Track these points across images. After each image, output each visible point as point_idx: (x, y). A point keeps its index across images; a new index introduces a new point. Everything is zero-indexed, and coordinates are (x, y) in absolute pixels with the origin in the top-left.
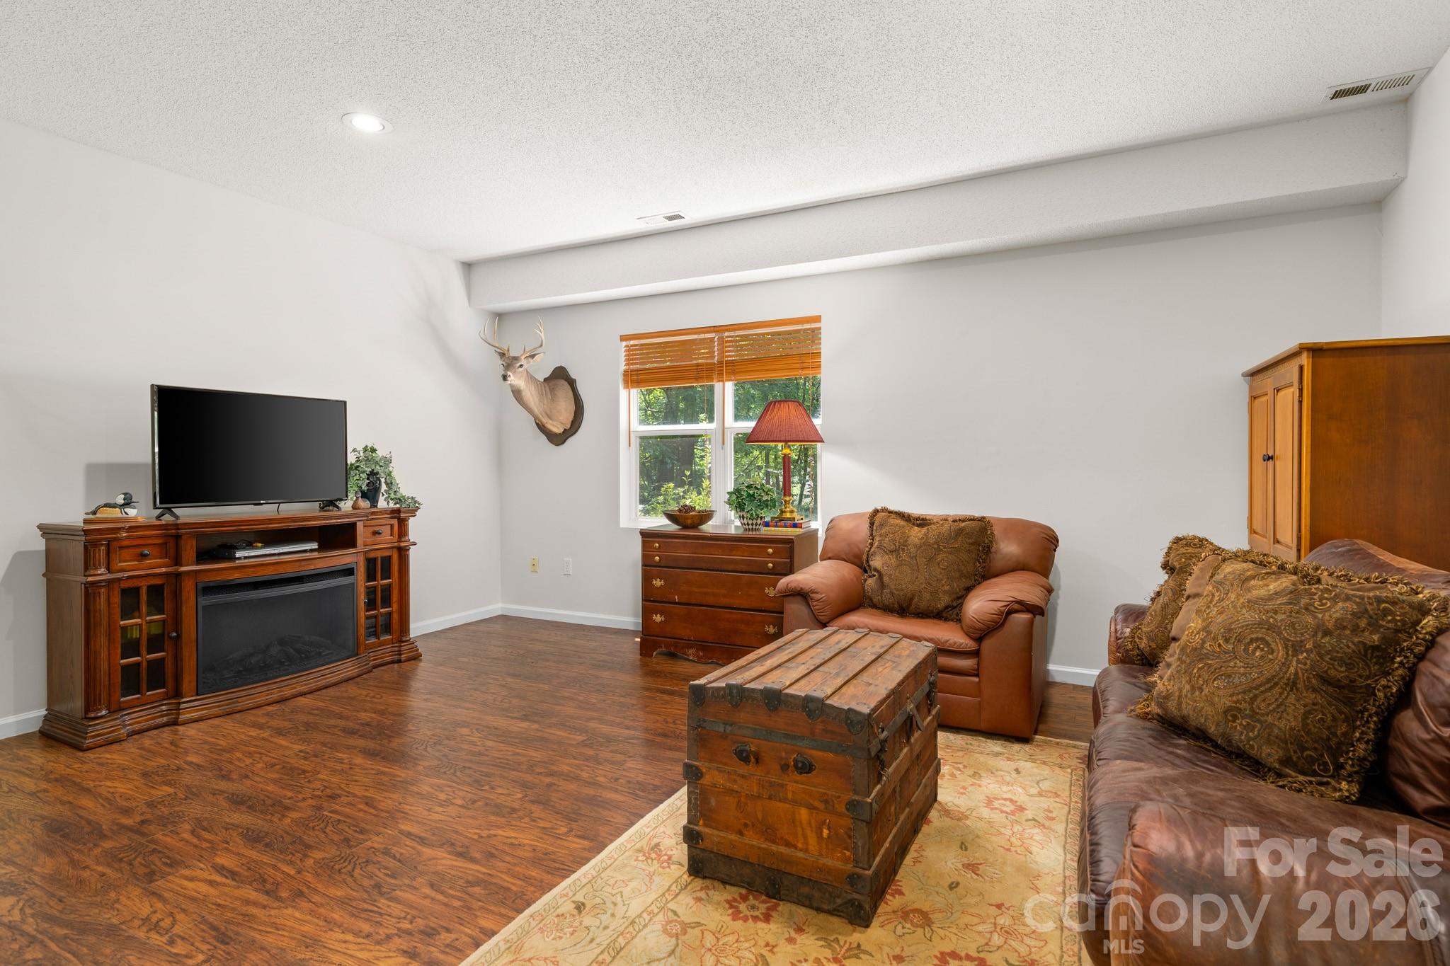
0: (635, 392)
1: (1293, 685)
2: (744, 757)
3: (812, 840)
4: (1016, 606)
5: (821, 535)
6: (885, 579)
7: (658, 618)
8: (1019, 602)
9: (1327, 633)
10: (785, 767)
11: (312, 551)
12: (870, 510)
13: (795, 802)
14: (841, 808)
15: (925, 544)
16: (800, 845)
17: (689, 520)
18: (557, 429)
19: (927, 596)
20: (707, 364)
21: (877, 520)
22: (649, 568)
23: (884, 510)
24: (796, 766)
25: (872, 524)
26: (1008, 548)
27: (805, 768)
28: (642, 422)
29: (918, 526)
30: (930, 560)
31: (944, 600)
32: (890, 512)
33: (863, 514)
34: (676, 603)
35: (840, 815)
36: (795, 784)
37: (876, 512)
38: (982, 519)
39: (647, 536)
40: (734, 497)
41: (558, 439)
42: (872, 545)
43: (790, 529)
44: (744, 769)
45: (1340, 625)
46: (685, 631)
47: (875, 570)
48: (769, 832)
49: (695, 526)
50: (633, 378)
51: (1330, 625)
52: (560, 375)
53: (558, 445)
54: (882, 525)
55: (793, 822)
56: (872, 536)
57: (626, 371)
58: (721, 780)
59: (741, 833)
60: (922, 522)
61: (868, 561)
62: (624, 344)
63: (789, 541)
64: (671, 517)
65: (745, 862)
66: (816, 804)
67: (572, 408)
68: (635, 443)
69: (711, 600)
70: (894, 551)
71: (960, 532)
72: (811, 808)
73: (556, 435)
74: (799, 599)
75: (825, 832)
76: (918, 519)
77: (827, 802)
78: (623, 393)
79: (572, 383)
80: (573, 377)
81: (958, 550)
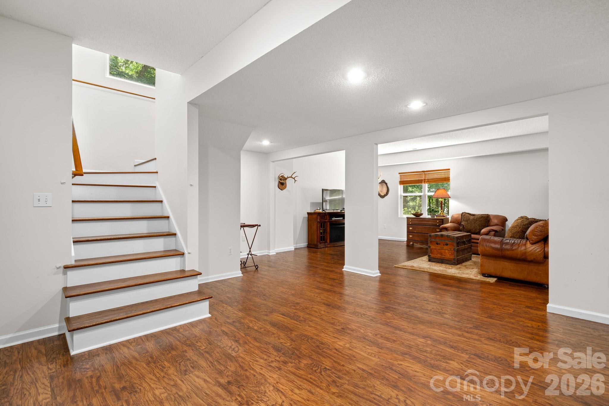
0: (402, 186)
1: (519, 232)
2: (437, 244)
3: (448, 255)
4: (491, 230)
5: (450, 219)
6: (465, 226)
7: (411, 236)
8: (492, 229)
9: (524, 225)
10: (444, 245)
11: (342, 219)
12: (461, 213)
13: (445, 250)
14: (452, 250)
15: (474, 219)
16: (446, 255)
17: (417, 215)
18: (382, 194)
19: (474, 230)
20: (421, 180)
21: (463, 215)
22: (409, 225)
23: (465, 213)
24: (446, 244)
25: (462, 215)
26: (495, 221)
27: (447, 245)
28: (403, 193)
29: (473, 216)
30: (475, 223)
31: (478, 231)
32: (466, 213)
33: (460, 214)
34: (415, 233)
35: (453, 251)
36: (445, 247)
37: (463, 213)
38: (488, 215)
39: (408, 218)
40: (429, 210)
41: (382, 197)
42: (462, 220)
43: (442, 217)
44: (437, 246)
45: (526, 224)
46: (417, 239)
47: (462, 225)
48: (441, 254)
49: (419, 216)
50: (401, 183)
51: (525, 224)
52: (383, 182)
53: (382, 198)
54: (464, 216)
55: (445, 252)
56: (462, 218)
57: (400, 181)
58: (434, 247)
59: (437, 255)
60: (474, 215)
61: (461, 223)
62: (399, 175)
63: (443, 219)
64: (414, 214)
65: (437, 259)
66: (449, 249)
67: (386, 190)
68: (402, 197)
69: (424, 232)
70: (467, 221)
71: (482, 217)
72: (448, 250)
73: (382, 196)
74: (445, 230)
75: (450, 253)
76: (473, 214)
77: (450, 249)
78: (399, 186)
79: (386, 184)
80: (387, 182)
81: (481, 220)
